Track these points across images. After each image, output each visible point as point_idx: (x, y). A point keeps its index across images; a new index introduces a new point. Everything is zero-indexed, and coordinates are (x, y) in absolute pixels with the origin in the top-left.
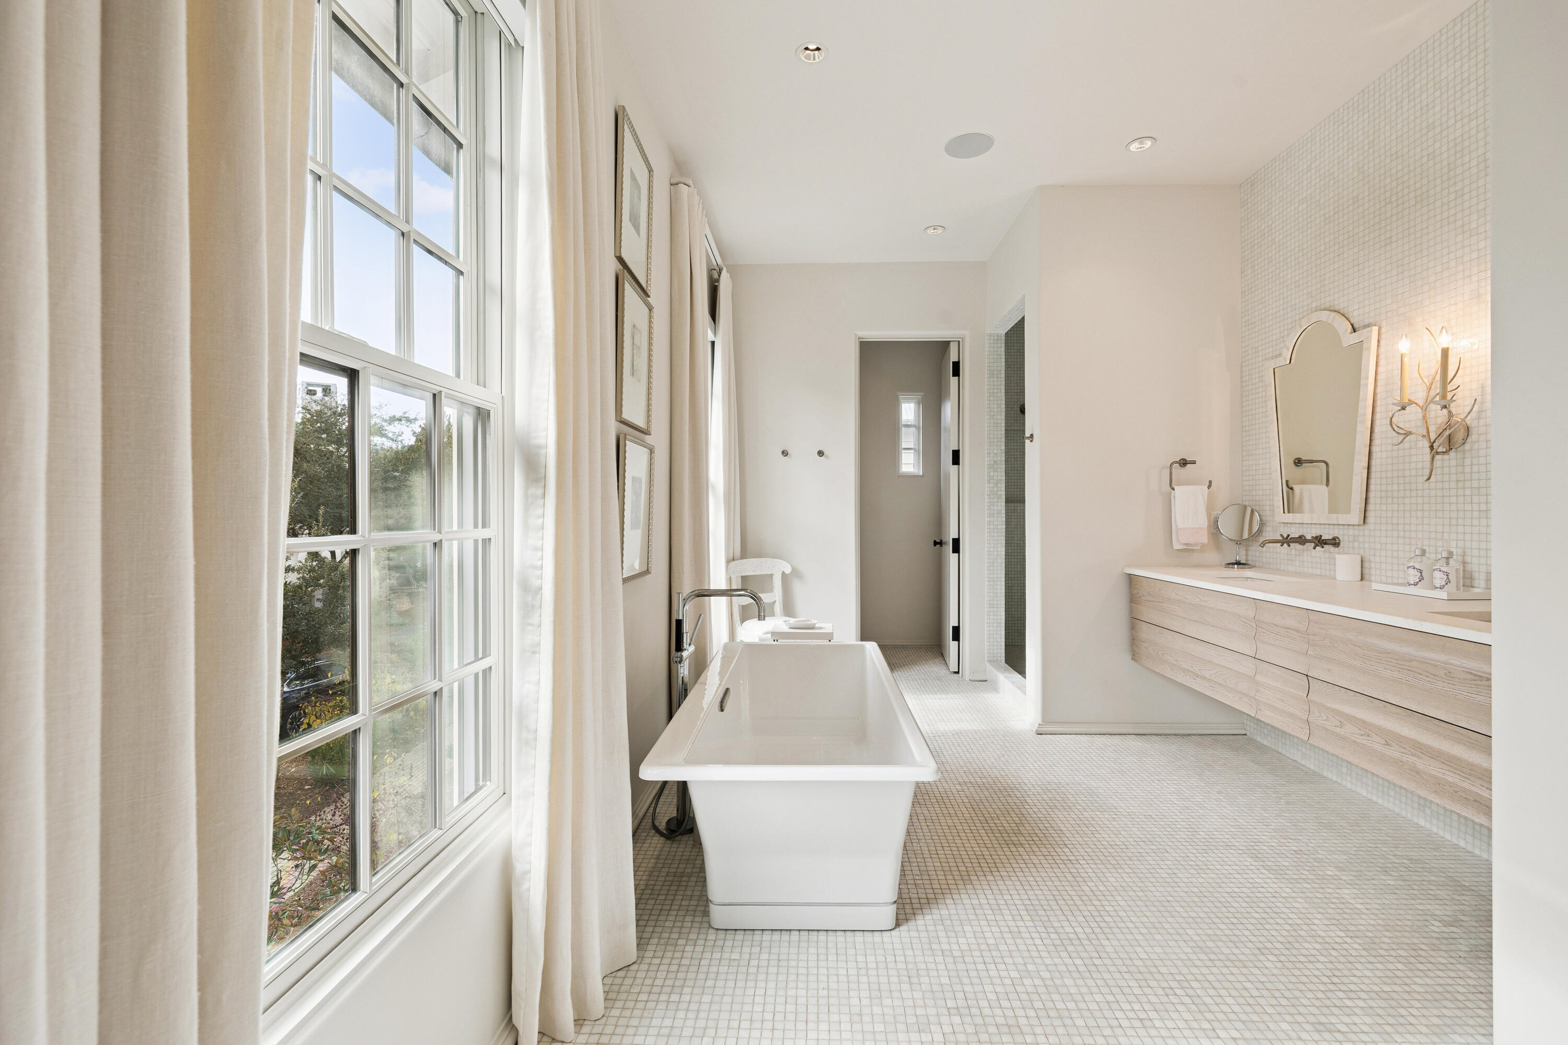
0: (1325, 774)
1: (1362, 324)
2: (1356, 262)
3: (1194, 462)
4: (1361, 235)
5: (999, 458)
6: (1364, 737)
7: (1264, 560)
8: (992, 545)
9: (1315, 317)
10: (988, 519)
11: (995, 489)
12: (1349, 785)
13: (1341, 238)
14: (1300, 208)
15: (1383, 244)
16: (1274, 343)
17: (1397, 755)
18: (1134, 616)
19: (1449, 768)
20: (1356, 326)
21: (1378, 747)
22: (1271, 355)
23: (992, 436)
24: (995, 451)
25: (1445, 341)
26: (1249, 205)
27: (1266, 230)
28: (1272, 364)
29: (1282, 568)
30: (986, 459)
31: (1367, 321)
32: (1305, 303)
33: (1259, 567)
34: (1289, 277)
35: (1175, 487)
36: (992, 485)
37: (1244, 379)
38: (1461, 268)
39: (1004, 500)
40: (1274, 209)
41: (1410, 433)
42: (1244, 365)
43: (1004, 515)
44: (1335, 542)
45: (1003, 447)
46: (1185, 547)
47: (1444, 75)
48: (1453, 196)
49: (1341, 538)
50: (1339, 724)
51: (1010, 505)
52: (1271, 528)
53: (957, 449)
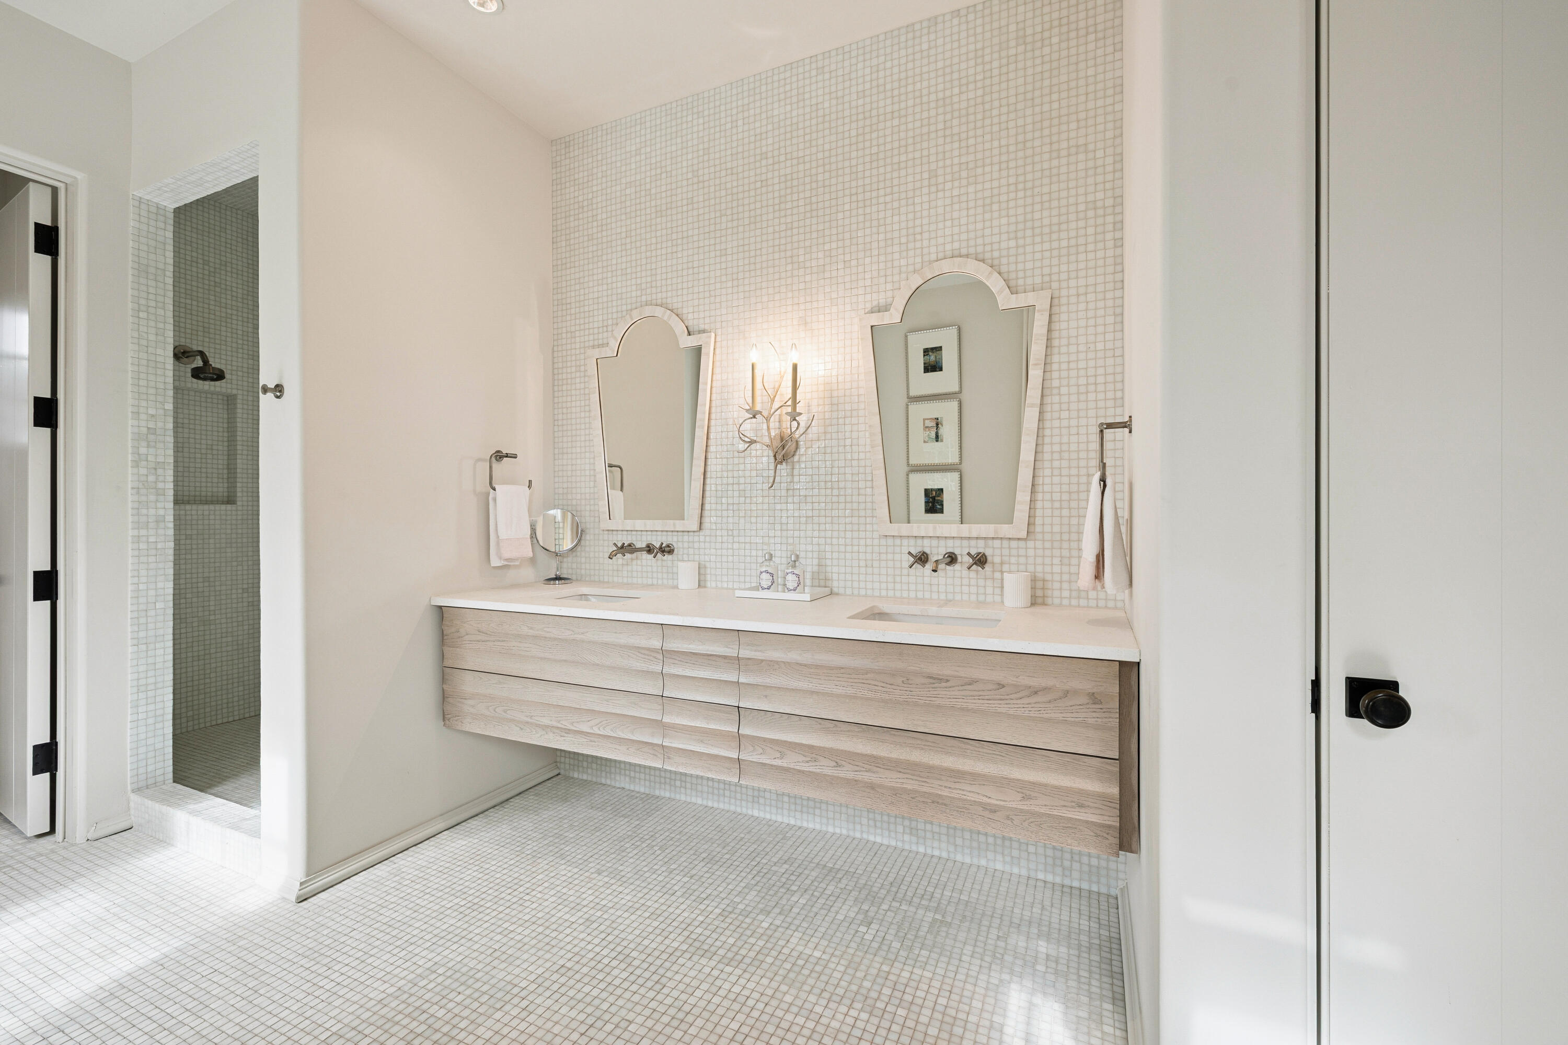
0: (657, 793)
1: (696, 328)
2: (690, 265)
3: (515, 456)
4: (696, 238)
5: (160, 425)
6: (811, 764)
7: (583, 572)
8: (144, 580)
9: (648, 311)
10: (136, 533)
11: (151, 478)
12: (683, 798)
13: (674, 236)
14: (628, 191)
15: (718, 253)
16: (596, 331)
17: (850, 775)
18: (446, 663)
19: (906, 776)
20: (691, 329)
21: (828, 771)
22: (591, 343)
23: (142, 383)
24: (152, 411)
25: (794, 357)
26: (563, 169)
27: (585, 203)
28: (597, 353)
29: (606, 580)
30: (130, 422)
31: (702, 327)
32: (634, 294)
33: (577, 580)
34: (614, 262)
35: (497, 487)
36: (143, 471)
37: (556, 366)
38: (790, 295)
39: (172, 498)
40: (595, 182)
41: (755, 442)
42: (555, 348)
43: (171, 525)
44: (666, 550)
45: (170, 406)
46: (506, 563)
47: (776, 112)
48: (783, 227)
49: (674, 544)
50: (778, 755)
51: (182, 507)
52: (592, 537)
53: (47, 394)
